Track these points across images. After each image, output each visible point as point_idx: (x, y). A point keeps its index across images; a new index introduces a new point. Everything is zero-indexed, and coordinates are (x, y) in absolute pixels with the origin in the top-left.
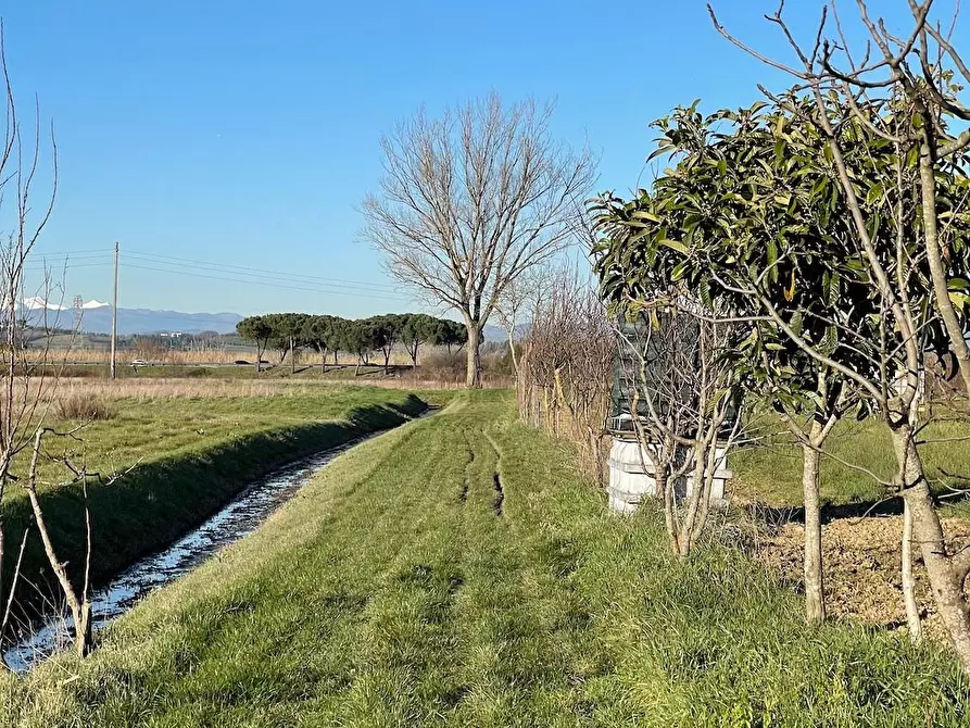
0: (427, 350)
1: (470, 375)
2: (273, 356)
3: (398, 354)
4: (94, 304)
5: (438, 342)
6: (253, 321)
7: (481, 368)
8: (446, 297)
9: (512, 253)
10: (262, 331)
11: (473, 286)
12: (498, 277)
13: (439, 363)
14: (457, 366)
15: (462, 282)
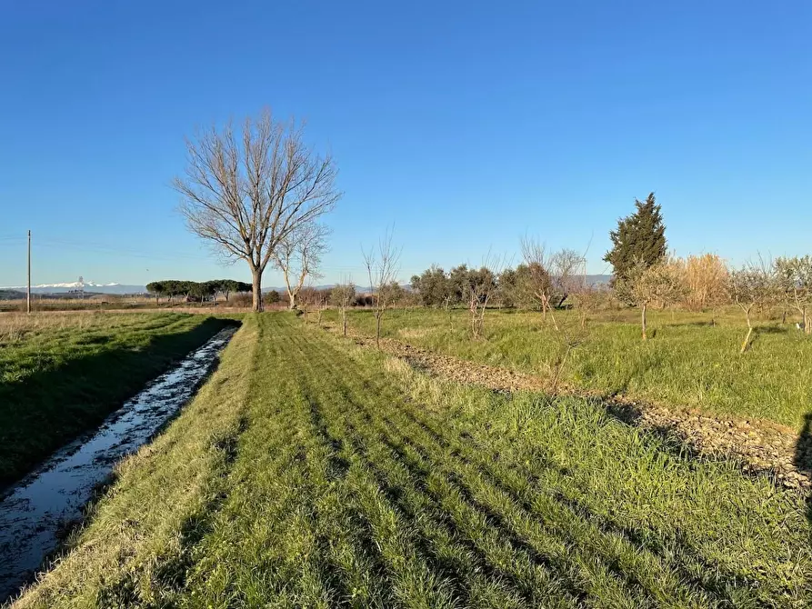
0: (233, 294)
1: (255, 303)
2: (165, 299)
3: (220, 296)
4: (112, 284)
5: (238, 290)
6: (154, 284)
7: (260, 302)
8: (236, 250)
9: (282, 219)
10: (158, 287)
11: (254, 243)
12: (273, 236)
13: (237, 299)
14: (248, 301)
15: (247, 241)
